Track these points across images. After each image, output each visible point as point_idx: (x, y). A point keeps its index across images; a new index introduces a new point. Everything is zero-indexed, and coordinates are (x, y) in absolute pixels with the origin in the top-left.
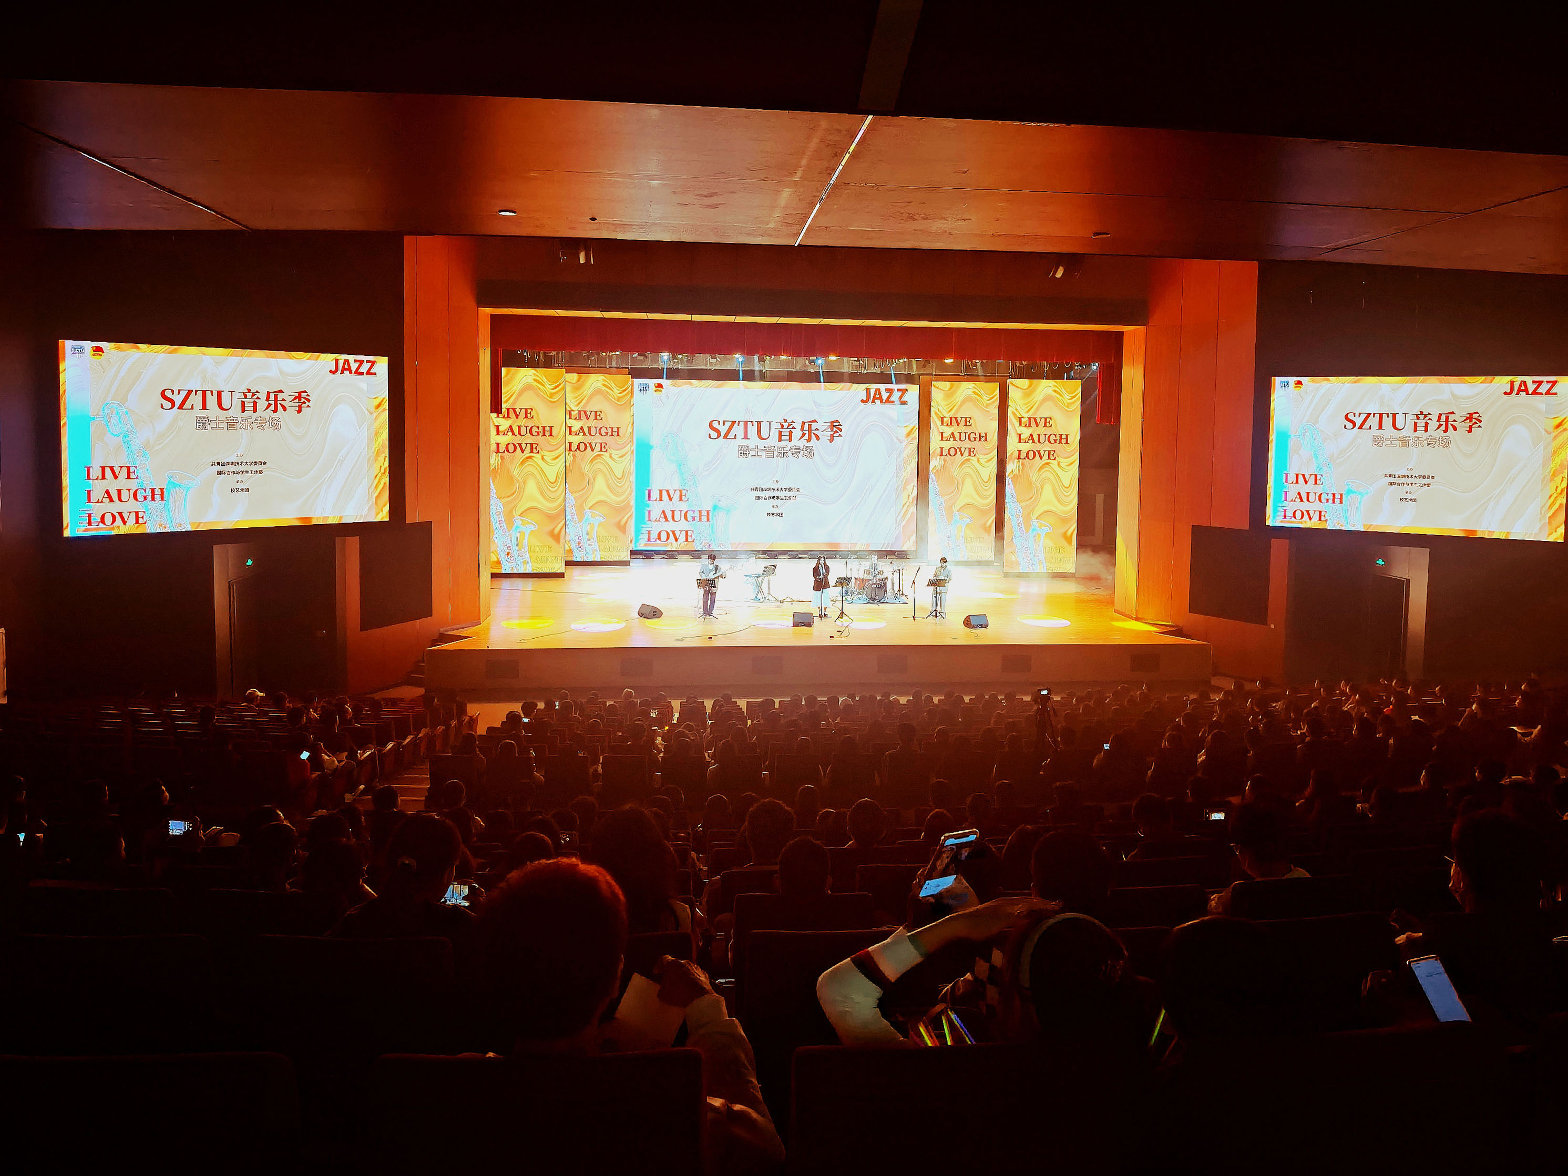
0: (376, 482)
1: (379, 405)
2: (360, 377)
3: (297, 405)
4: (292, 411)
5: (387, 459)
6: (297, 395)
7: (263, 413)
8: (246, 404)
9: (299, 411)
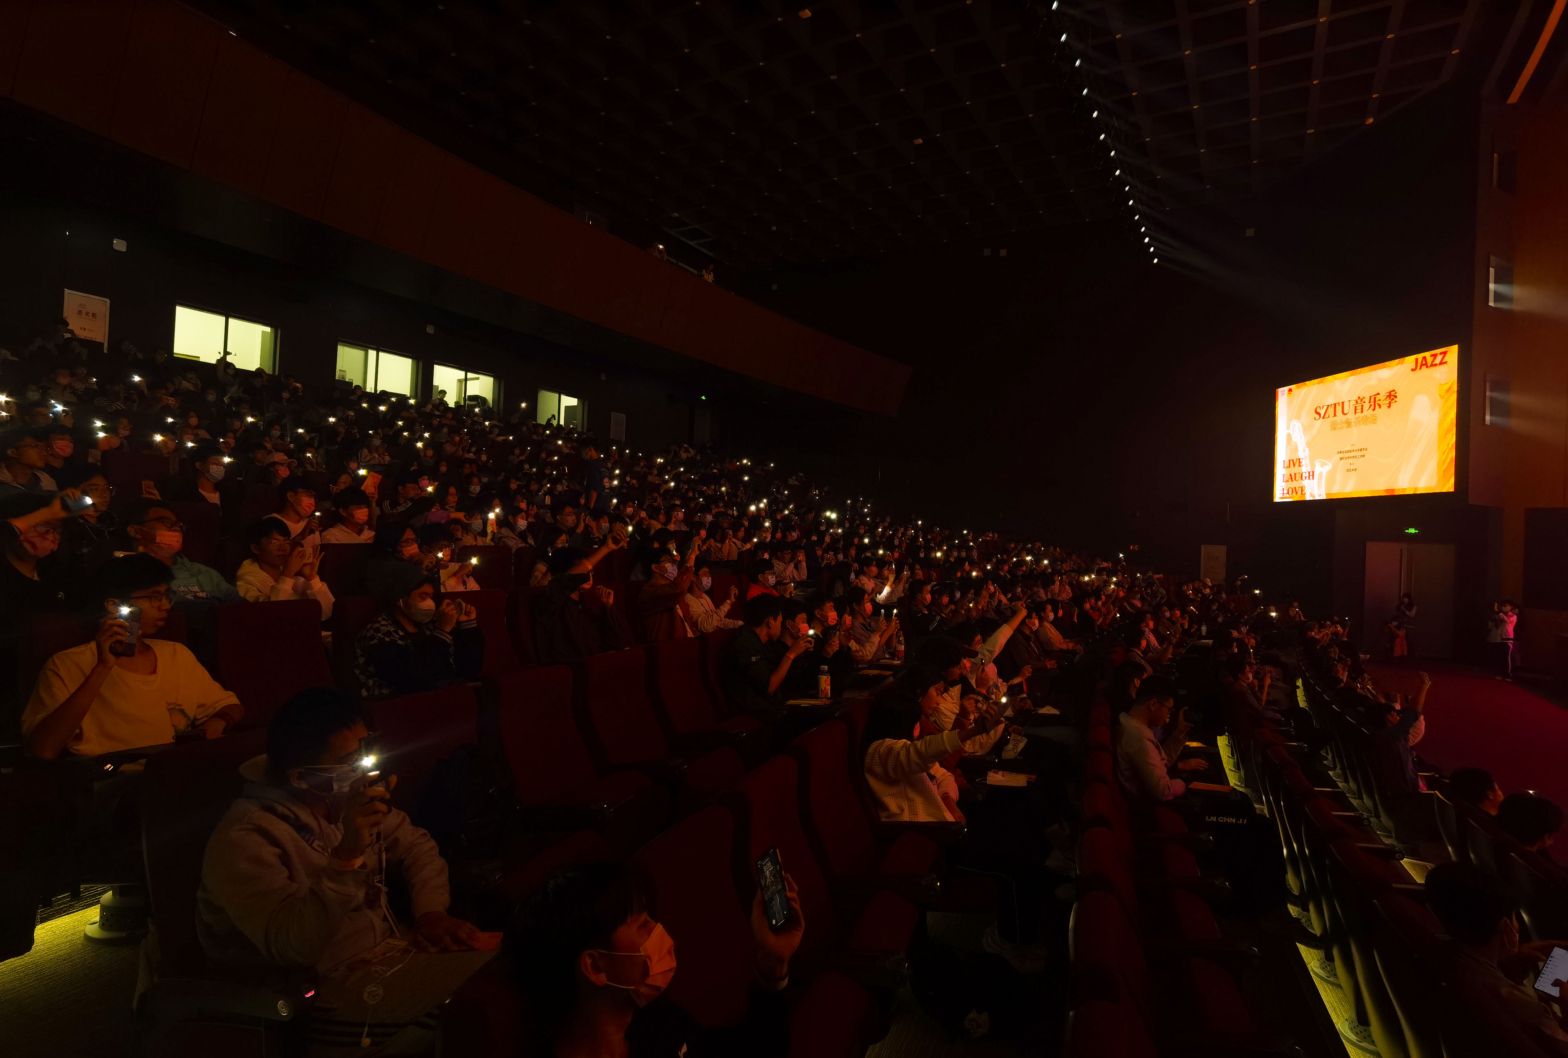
0: (1444, 456)
1: (1449, 389)
2: (1434, 368)
3: (1388, 402)
4: (1385, 407)
5: (1454, 436)
6: (1388, 394)
7: (1368, 412)
8: (1357, 408)
9: (1389, 407)
